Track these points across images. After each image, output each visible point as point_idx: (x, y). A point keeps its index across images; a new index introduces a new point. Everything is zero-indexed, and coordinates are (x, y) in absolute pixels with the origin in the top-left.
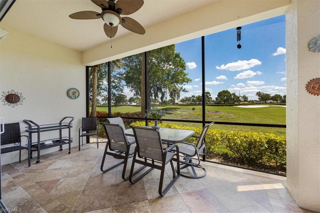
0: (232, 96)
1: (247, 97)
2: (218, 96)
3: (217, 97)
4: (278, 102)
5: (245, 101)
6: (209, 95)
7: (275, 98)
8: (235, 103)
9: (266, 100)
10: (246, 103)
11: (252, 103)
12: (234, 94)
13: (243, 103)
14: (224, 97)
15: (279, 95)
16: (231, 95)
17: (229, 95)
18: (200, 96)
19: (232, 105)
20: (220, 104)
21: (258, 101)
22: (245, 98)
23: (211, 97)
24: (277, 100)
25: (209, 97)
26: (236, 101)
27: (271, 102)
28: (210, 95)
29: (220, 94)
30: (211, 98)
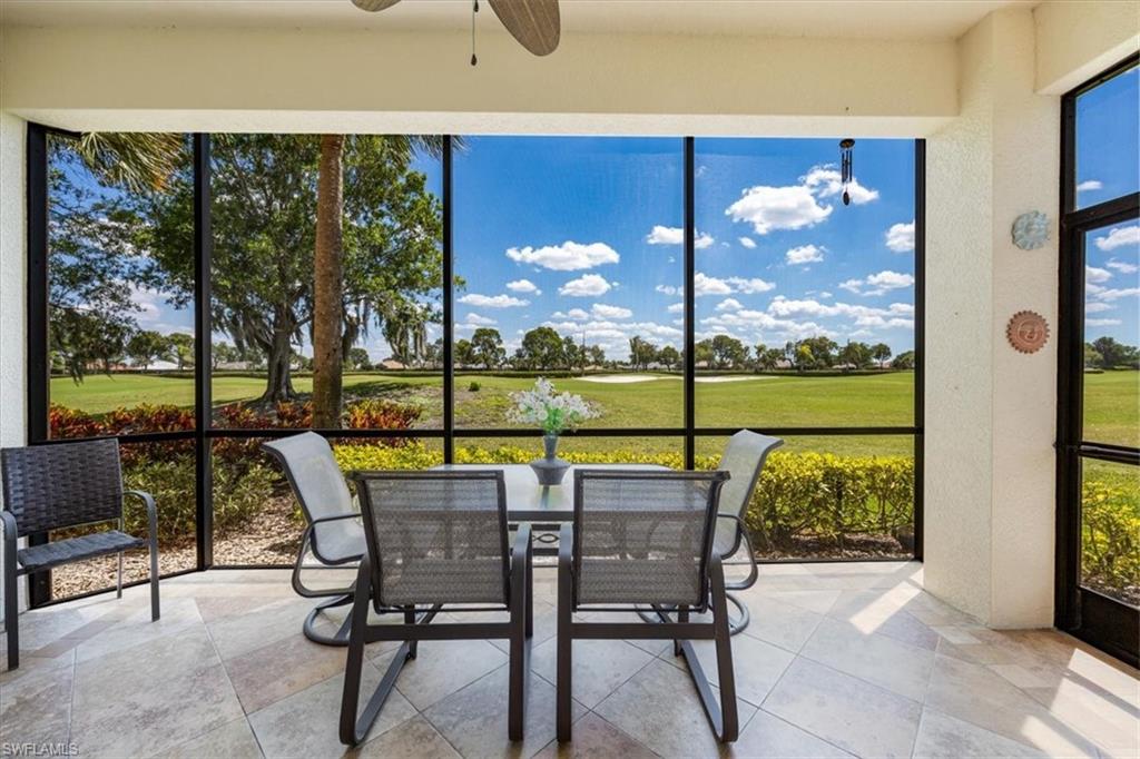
0: (565, 347)
1: (603, 351)
2: (524, 343)
3: (521, 347)
4: (672, 366)
5: (597, 363)
6: (495, 340)
7: (664, 356)
8: (573, 368)
9: (646, 360)
10: (599, 368)
11: (615, 368)
12: (569, 341)
13: (592, 367)
14: (542, 349)
15: (673, 350)
16: (560, 344)
17: (556, 344)
18: (467, 344)
19: (566, 376)
20: (533, 372)
21: (627, 364)
22: (598, 353)
23: (502, 346)
24: (667, 363)
25: (498, 346)
26: (576, 361)
27: (655, 368)
28: (500, 342)
29: (530, 340)
30: (503, 351)
